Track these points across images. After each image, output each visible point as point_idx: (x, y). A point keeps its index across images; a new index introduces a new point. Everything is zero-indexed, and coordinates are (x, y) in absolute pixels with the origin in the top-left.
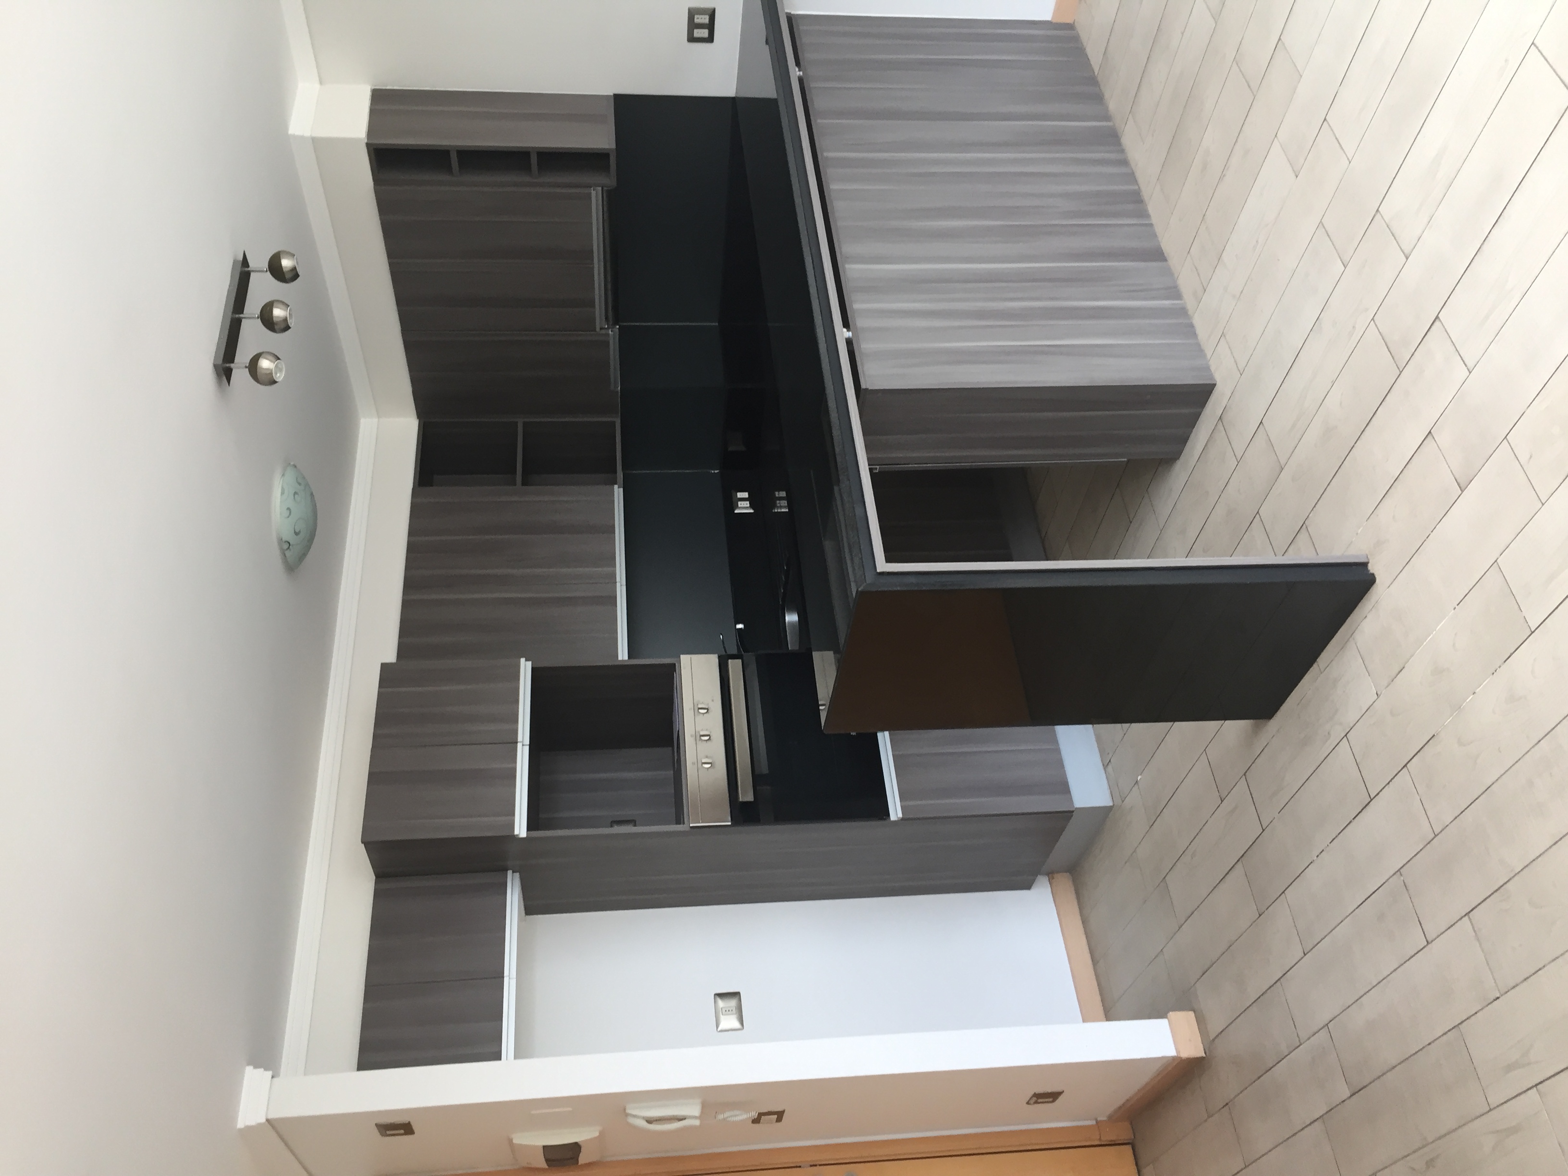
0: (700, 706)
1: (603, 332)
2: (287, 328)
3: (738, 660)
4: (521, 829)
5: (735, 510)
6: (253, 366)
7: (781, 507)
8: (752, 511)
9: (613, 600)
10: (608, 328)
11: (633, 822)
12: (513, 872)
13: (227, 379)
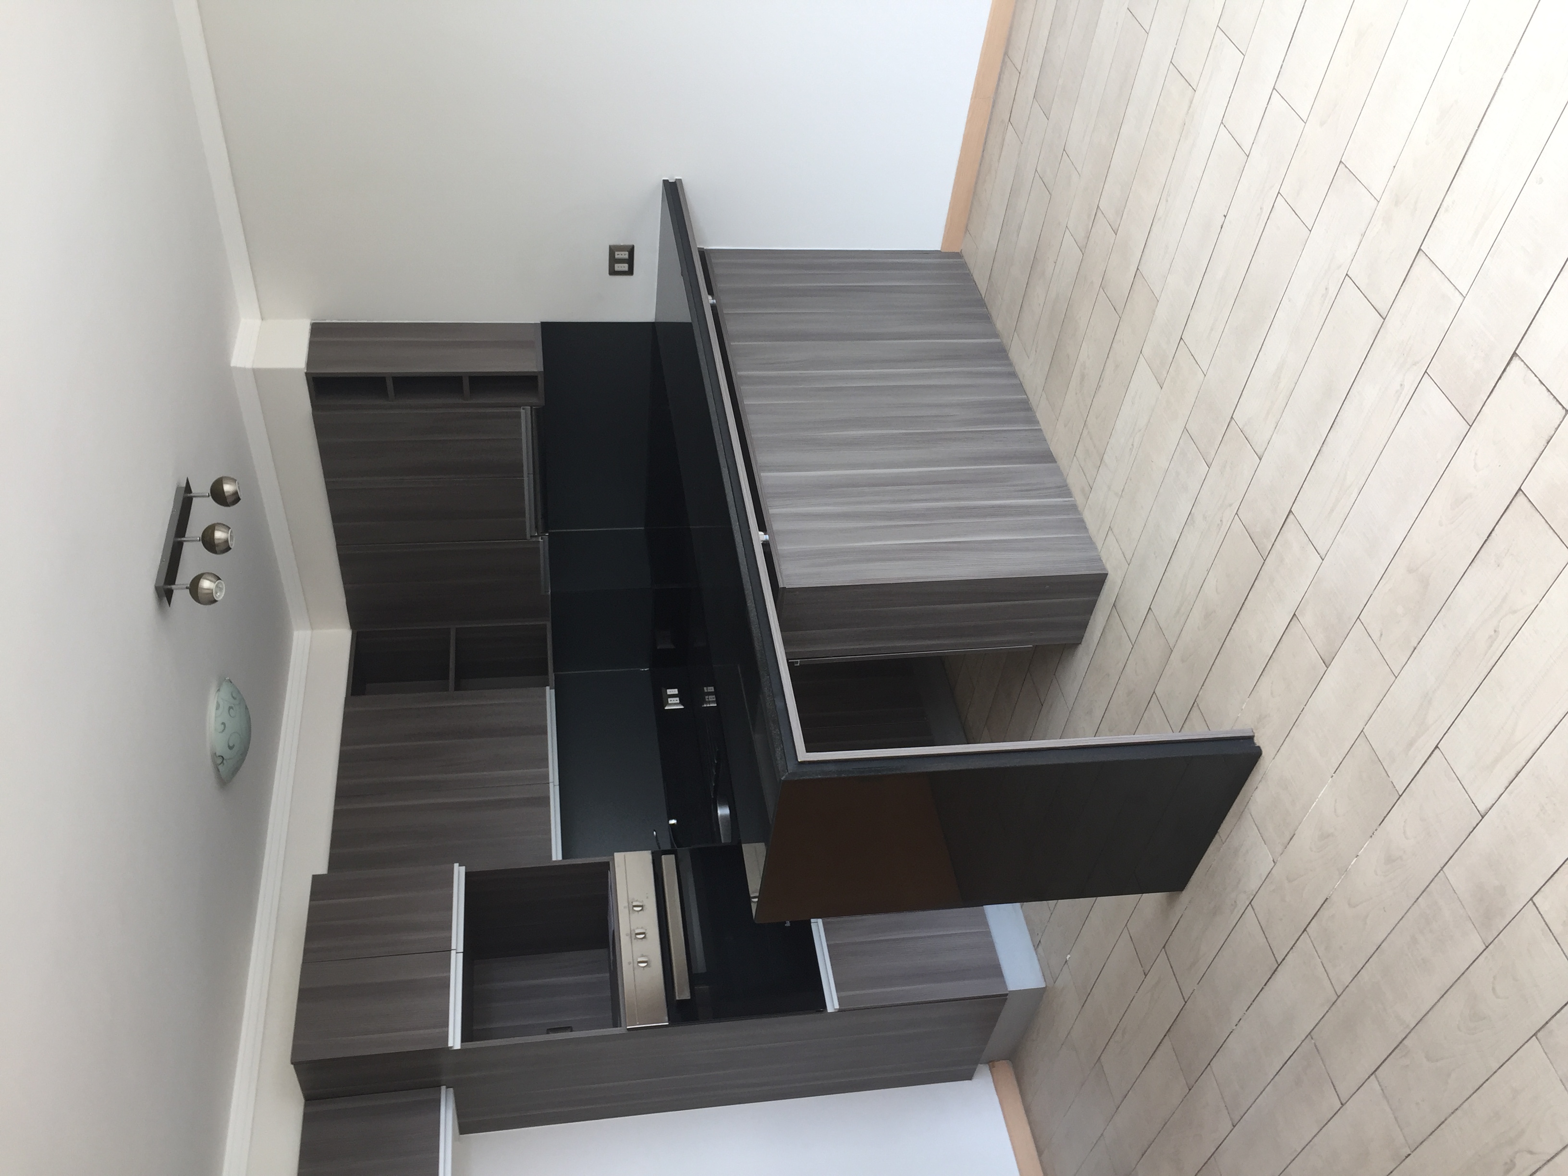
0: (634, 904)
1: (534, 539)
2: (229, 549)
3: (671, 855)
4: (455, 1040)
5: (665, 707)
6: (194, 587)
7: (709, 702)
8: (682, 707)
9: (546, 801)
10: (538, 536)
11: (569, 1029)
12: (447, 1088)
13: (167, 599)
